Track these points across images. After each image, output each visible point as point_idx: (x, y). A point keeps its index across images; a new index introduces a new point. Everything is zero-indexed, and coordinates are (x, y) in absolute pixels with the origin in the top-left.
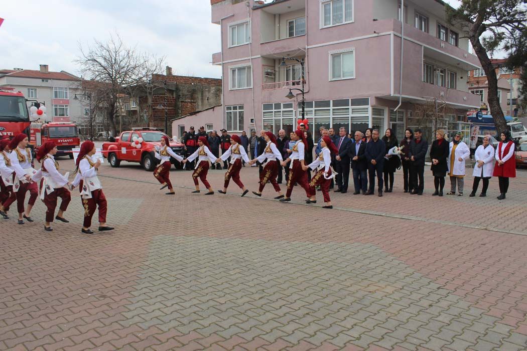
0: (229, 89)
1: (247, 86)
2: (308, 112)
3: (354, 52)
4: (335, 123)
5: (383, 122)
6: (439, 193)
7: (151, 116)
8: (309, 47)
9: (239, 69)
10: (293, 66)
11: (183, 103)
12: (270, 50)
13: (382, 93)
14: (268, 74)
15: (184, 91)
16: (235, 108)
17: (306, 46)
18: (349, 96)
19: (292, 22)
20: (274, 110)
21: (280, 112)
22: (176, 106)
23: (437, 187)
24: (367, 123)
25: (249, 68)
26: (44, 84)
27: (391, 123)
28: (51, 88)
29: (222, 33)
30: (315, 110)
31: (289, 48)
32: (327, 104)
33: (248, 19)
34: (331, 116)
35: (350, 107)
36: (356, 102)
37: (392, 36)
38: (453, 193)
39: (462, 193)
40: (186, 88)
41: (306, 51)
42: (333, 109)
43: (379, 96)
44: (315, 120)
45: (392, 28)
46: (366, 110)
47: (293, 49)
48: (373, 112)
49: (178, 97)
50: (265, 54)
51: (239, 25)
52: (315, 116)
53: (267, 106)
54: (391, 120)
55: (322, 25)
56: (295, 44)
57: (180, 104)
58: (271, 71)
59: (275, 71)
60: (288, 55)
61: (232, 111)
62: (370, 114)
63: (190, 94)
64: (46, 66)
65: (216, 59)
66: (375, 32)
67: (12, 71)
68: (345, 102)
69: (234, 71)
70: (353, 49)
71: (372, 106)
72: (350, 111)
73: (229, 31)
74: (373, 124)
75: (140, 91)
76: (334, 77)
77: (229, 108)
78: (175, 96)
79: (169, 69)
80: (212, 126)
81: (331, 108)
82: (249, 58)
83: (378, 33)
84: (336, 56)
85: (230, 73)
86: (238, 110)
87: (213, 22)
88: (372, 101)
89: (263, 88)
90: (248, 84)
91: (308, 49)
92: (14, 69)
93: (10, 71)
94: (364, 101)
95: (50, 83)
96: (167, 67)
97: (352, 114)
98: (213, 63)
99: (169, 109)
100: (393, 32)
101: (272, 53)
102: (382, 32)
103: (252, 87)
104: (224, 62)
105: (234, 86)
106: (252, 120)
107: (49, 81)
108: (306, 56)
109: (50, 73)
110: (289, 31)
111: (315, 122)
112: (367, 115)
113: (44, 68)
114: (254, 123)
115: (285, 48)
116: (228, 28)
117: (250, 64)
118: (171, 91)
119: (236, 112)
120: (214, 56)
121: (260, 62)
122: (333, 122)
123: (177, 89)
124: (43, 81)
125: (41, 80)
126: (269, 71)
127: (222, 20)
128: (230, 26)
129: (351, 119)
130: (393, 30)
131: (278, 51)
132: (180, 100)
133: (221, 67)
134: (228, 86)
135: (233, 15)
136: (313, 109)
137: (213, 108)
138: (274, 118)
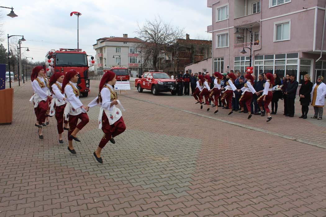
0: (216, 48)
1: (226, 46)
2: (261, 62)
3: (290, 23)
4: (276, 70)
5: (310, 69)
6: (304, 116)
7: (176, 63)
8: (262, 20)
9: (223, 35)
10: (255, 33)
11: (196, 56)
12: (239, 23)
13: (306, 50)
14: (238, 38)
15: (197, 48)
16: (219, 59)
17: (260, 20)
18: (286, 52)
19: (256, 4)
20: (240, 61)
21: (244, 62)
22: (191, 57)
23: (303, 113)
24: (296, 69)
25: (227, 34)
26: (125, 45)
27: (316, 70)
28: (128, 47)
29: (213, 13)
30: (265, 61)
31: (250, 21)
32: (272, 57)
33: (227, 4)
34: (274, 65)
35: (286, 59)
36: (290, 56)
37: (316, 10)
38: (316, 117)
39: (321, 118)
40: (198, 47)
41: (260, 23)
42: (276, 61)
43: (305, 51)
44: (264, 67)
45: (317, 4)
46: (296, 61)
47: (253, 22)
48: (301, 62)
49: (193, 52)
50: (237, 25)
51: (223, 8)
52: (264, 64)
53: (237, 58)
54: (316, 68)
55: (271, 5)
56: (255, 19)
57: (194, 57)
58: (241, 36)
59: (244, 36)
60: (251, 26)
61: (217, 61)
62: (298, 64)
63: (200, 50)
64: (126, 35)
65: (209, 29)
66: (303, 8)
67: (109, 38)
68: (283, 56)
69: (219, 36)
70: (289, 20)
71: (300, 58)
72: (286, 61)
73: (217, 11)
74: (300, 70)
75: (170, 49)
76: (277, 39)
77: (216, 59)
78: (191, 52)
79: (188, 36)
80: (206, 70)
81: (274, 59)
82: (227, 28)
83: (306, 9)
84: (278, 26)
85: (217, 38)
86: (221, 61)
87: (208, 7)
88: (300, 55)
89: (235, 47)
90: (227, 45)
91: (261, 21)
92: (110, 37)
93: (108, 38)
94: (295, 55)
95: (128, 44)
96: (187, 34)
97: (287, 64)
98: (208, 31)
99: (187, 60)
100: (317, 7)
101: (240, 25)
102: (309, 8)
103: (228, 46)
104: (214, 31)
105: (219, 46)
106: (228, 67)
107: (127, 43)
108: (260, 26)
109: (128, 38)
110: (254, 10)
111: (264, 69)
112: (297, 64)
113: (125, 36)
114: (229, 69)
115: (247, 21)
116: (216, 10)
117: (227, 32)
118: (189, 49)
119: (220, 62)
120: (208, 27)
121: (234, 31)
122: (275, 69)
123: (192, 47)
124: (124, 43)
125: (123, 43)
126: (239, 36)
127: (213, 5)
128: (217, 9)
129: (286, 67)
130: (317, 6)
131: (244, 24)
132: (194, 54)
133: (212, 34)
134: (216, 45)
135: (219, 2)
136: (264, 60)
137: (207, 59)
138: (240, 66)
